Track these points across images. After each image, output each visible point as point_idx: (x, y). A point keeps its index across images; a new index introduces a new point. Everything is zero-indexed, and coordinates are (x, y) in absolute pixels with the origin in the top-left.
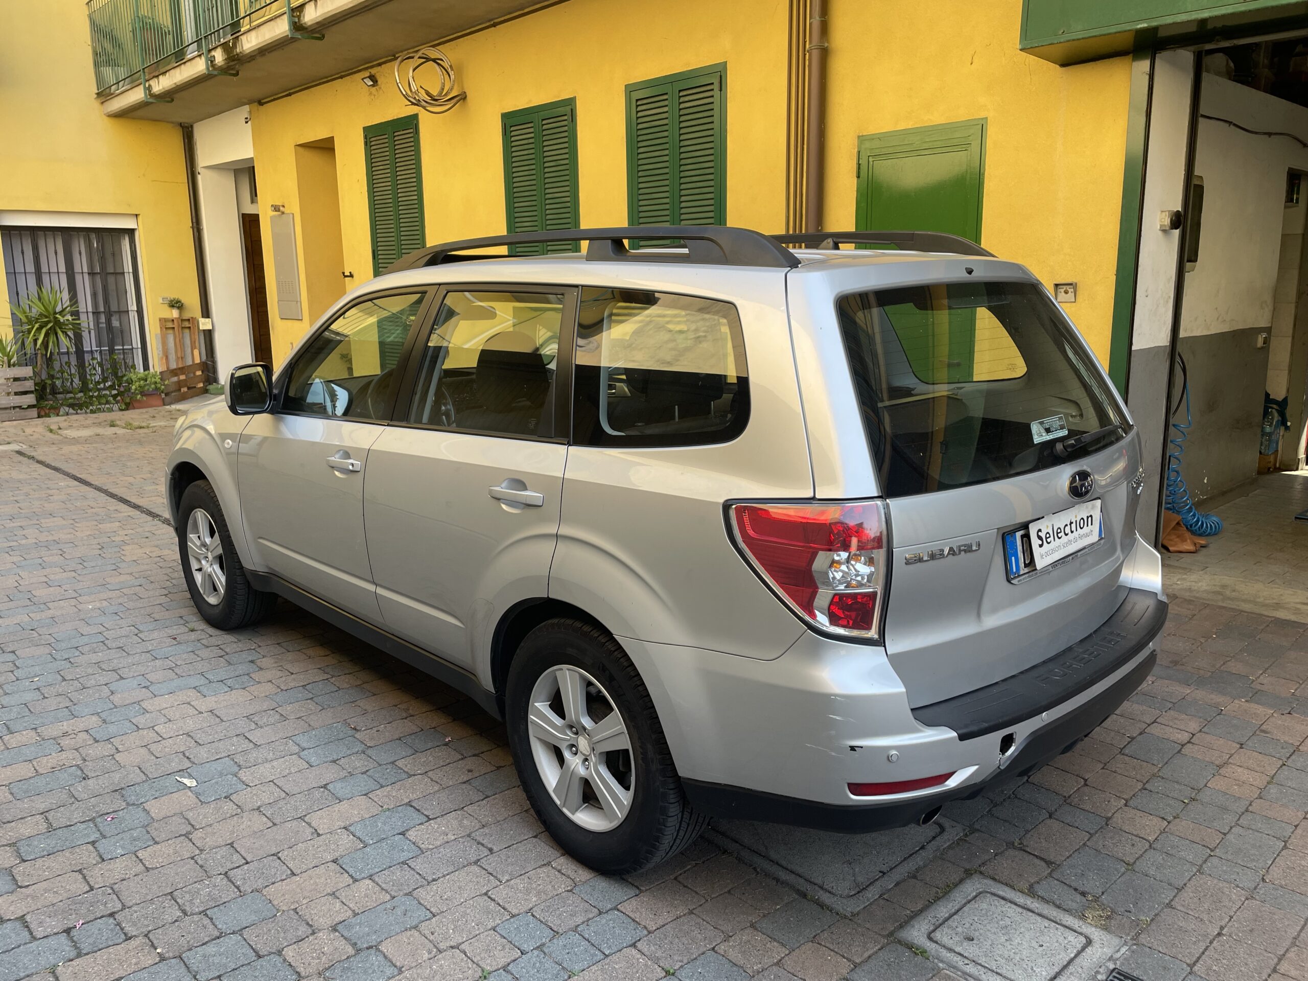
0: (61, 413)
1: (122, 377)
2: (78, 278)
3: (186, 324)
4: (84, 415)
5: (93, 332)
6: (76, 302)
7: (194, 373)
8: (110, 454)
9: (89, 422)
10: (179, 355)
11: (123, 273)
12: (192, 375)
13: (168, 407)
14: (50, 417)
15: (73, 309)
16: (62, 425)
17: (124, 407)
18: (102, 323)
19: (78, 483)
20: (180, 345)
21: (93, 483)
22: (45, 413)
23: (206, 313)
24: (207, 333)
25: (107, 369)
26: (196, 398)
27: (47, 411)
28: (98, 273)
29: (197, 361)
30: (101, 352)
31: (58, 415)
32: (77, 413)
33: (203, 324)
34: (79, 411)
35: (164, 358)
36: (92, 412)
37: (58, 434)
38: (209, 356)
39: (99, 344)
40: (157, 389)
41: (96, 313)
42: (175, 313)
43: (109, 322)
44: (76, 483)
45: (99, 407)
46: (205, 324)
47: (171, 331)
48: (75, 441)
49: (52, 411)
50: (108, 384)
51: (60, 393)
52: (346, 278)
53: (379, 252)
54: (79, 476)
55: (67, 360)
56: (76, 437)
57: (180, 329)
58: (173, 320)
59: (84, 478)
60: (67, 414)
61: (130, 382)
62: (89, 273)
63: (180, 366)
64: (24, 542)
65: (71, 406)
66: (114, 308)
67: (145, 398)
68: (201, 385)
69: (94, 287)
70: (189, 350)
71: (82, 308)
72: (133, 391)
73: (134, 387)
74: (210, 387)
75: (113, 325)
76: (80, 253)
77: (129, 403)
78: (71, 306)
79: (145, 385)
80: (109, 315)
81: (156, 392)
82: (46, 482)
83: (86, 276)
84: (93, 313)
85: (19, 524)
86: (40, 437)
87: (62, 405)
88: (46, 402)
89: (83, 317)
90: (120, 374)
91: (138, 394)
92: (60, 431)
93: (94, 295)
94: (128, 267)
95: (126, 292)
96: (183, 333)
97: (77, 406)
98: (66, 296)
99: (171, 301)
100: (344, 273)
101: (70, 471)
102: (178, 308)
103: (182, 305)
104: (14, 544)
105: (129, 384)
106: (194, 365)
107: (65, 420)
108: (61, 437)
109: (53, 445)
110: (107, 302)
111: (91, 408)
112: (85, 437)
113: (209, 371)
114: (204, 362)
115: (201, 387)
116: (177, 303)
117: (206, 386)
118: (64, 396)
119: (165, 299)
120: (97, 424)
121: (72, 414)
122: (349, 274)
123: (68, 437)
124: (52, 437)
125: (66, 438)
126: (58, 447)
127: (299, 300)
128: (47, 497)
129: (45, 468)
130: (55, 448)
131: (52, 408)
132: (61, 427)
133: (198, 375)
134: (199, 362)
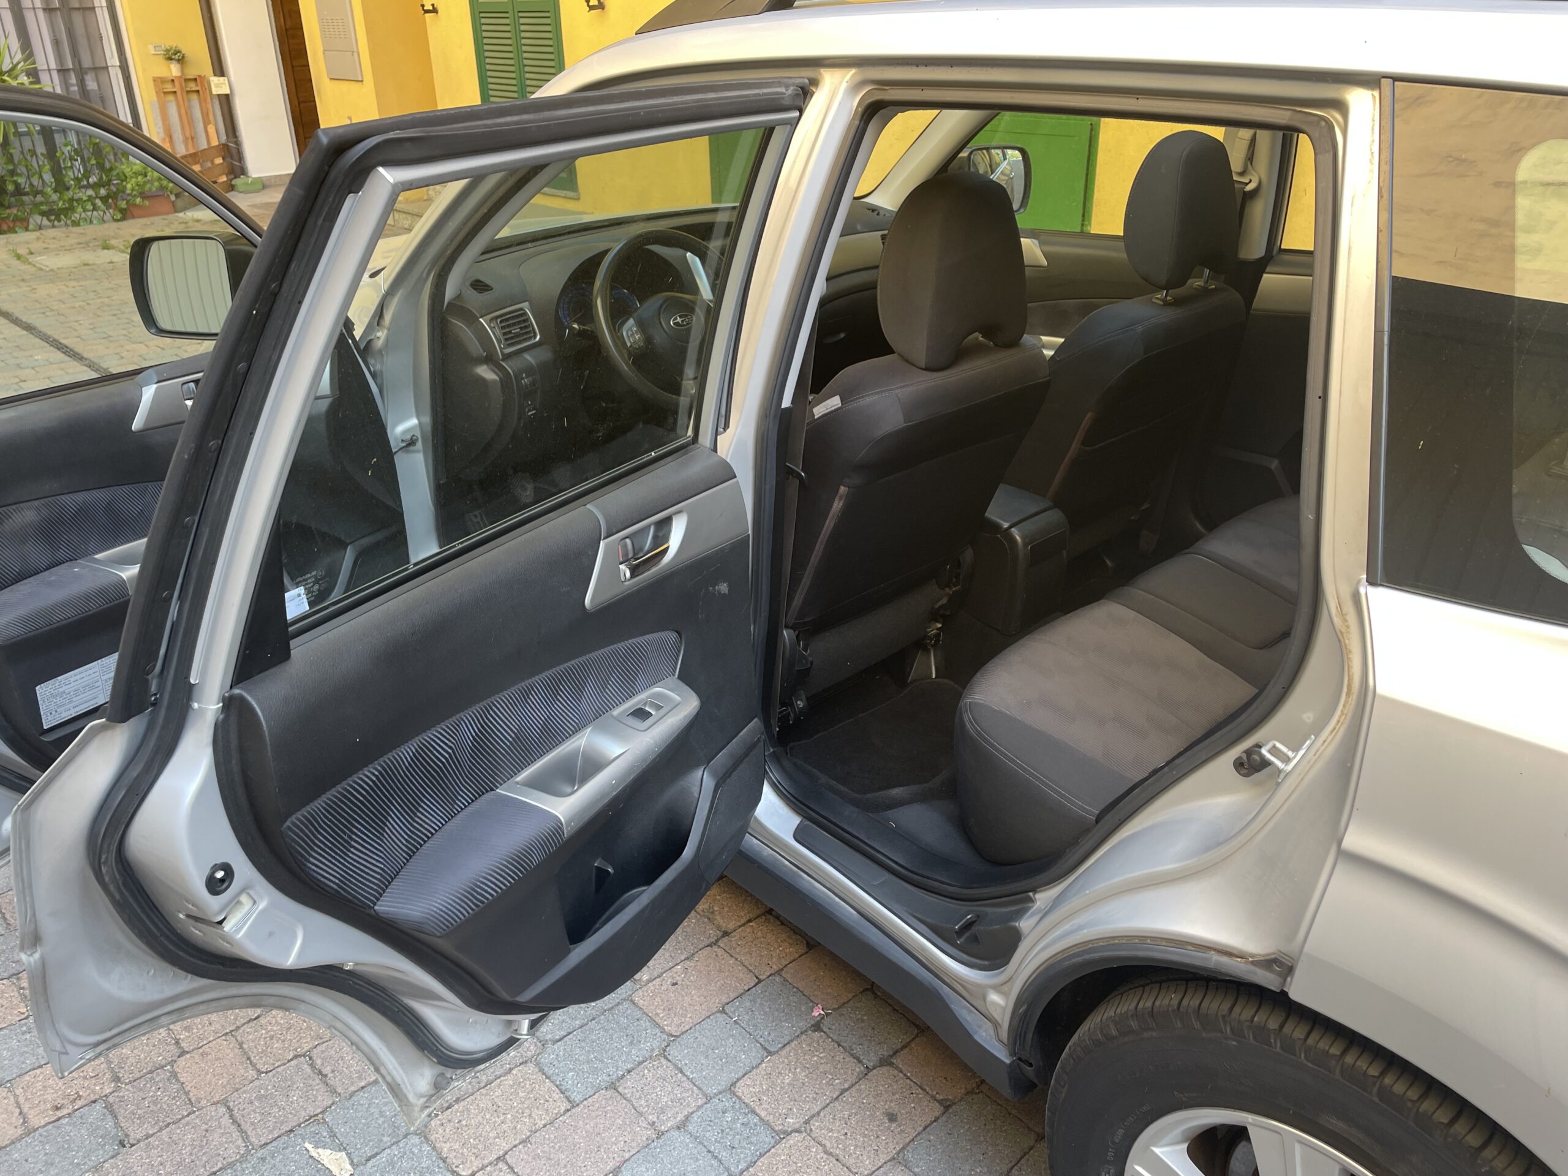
0: (31, 227)
1: (111, 169)
2: (29, 17)
3: (192, 86)
4: (64, 229)
6: (32, 54)
7: (212, 162)
8: (106, 301)
9: (71, 241)
10: (188, 134)
11: (93, 8)
12: (209, 164)
13: (181, 215)
14: (16, 232)
15: (29, 65)
16: (35, 246)
17: (119, 216)
19: (63, 355)
20: (187, 120)
21: (85, 355)
22: (9, 227)
23: (220, 69)
24: (224, 100)
25: (89, 159)
27: (11, 225)
28: (57, 9)
29: (215, 142)
31: (27, 229)
32: (54, 226)
33: (217, 86)
34: (56, 223)
35: (167, 140)
36: (76, 224)
37: (29, 263)
38: (231, 135)
40: (162, 188)
41: (63, 71)
42: (175, 70)
43: (82, 83)
44: (60, 356)
45: (83, 215)
46: (219, 86)
47: (171, 98)
48: (54, 276)
49: (18, 224)
50: (93, 179)
51: (26, 194)
52: (427, 15)
54: (64, 341)
55: (31, 147)
56: (54, 267)
57: (185, 94)
58: (173, 81)
59: (71, 346)
60: (40, 228)
61: (124, 178)
62: (44, 10)
63: (192, 151)
65: (43, 214)
66: (87, 63)
67: (147, 203)
68: (224, 179)
69: (54, 31)
70: (200, 126)
71: (41, 65)
72: (128, 192)
73: (129, 186)
74: (236, 182)
75: (89, 88)
77: (125, 210)
78: (25, 60)
79: (145, 183)
80: (81, 73)
81: (161, 193)
82: (15, 354)
83: (41, 14)
84: (59, 71)
87: (31, 213)
88: (8, 211)
89: (44, 77)
90: (107, 165)
91: (135, 196)
92: (31, 259)
93: (56, 43)
94: (100, 0)
95: (101, 40)
96: (189, 101)
97: (55, 214)
98: (15, 43)
99: (167, 51)
100: (423, 6)
101: (50, 333)
102: (179, 61)
103: (183, 57)
105: (122, 181)
106: (210, 148)
107: (38, 239)
108: (34, 269)
109: (23, 284)
110: (75, 54)
111: (73, 218)
112: (67, 268)
113: (232, 158)
114: (224, 145)
115: (224, 182)
116: (175, 54)
117: (231, 180)
118: (33, 199)
119: (158, 49)
120: (83, 246)
121: (47, 227)
122: (431, 8)
123: (43, 267)
124: (21, 268)
125: (41, 269)
126: (29, 286)
127: (355, 50)
128: (17, 383)
129: (13, 325)
130: (25, 288)
131: (17, 219)
132: (33, 251)
133: (218, 165)
134: (217, 143)
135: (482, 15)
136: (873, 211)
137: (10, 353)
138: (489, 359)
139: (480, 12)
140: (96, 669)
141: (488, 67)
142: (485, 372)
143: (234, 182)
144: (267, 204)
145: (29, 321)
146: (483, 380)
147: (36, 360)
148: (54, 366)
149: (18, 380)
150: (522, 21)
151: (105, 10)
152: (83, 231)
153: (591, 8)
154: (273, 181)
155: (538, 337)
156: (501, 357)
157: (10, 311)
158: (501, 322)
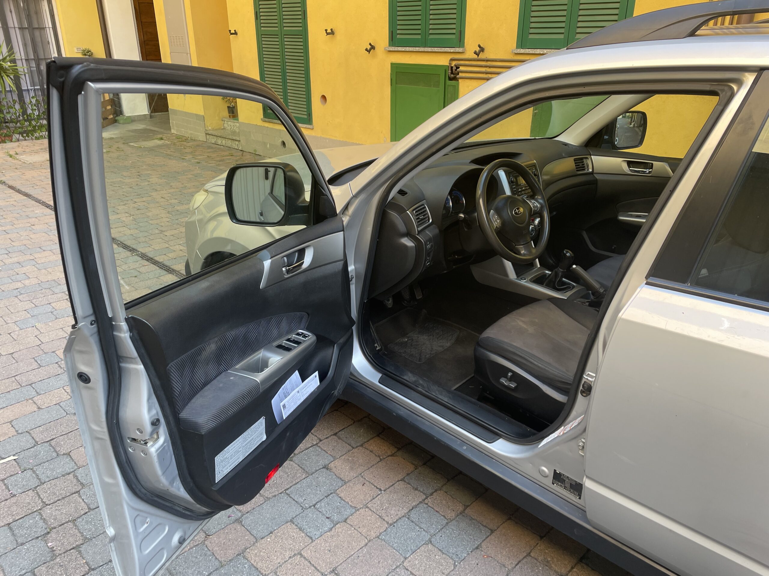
0: (14, 140)
2: (12, 32)
4: (31, 141)
5: (27, 75)
6: (13, 53)
9: (37, 148)
11: (45, 28)
12: (105, 109)
14: (6, 143)
15: (12, 57)
16: (19, 150)
18: (33, 67)
19: (51, 211)
22: (2, 140)
26: (109, 126)
27: (3, 139)
28: (26, 28)
30: (35, 90)
31: (11, 141)
32: (25, 140)
34: (27, 138)
36: (37, 138)
37: (17, 159)
39: (33, 84)
41: (28, 60)
43: (38, 66)
45: (41, 134)
49: (7, 138)
52: (232, 35)
53: (261, 14)
55: (11, 96)
60: (18, 140)
62: (19, 28)
64: (27, 282)
65: (21, 133)
66: (41, 56)
68: (111, 116)
69: (24, 40)
71: (17, 56)
74: (119, 118)
75: (42, 69)
76: (11, 11)
78: (10, 55)
80: (38, 61)
82: (24, 210)
83: (18, 31)
84: (26, 60)
85: (16, 260)
86: (4, 162)
87: (13, 133)
88: (2, 132)
89: (19, 63)
92: (17, 156)
93: (25, 45)
94: (48, 23)
95: (49, 43)
97: (26, 134)
98: (5, 47)
99: (84, 51)
100: (230, 31)
101: (40, 198)
102: (89, 56)
103: (92, 54)
104: (19, 285)
106: (105, 101)
107: (19, 146)
108: (21, 162)
109: (16, 171)
110: (35, 51)
111: (35, 135)
112: (39, 162)
113: (116, 106)
114: (112, 99)
115: (112, 118)
116: (88, 53)
117: (115, 117)
118: (15, 125)
119: (78, 49)
120: (43, 150)
121: (22, 140)
122: (234, 32)
123: (25, 162)
124: (13, 162)
125: (24, 163)
126: (21, 172)
127: (189, 52)
128: (30, 226)
129: (18, 194)
130: (19, 173)
131: (6, 136)
132: (18, 153)
133: (108, 110)
134: (108, 99)
135: (263, 36)
136: (565, 145)
137: (21, 209)
138: (409, 234)
139: (262, 35)
140: (240, 441)
141: (265, 63)
142: (407, 242)
143: (116, 118)
144: (136, 130)
145: (27, 191)
146: (405, 246)
147: (37, 213)
148: (47, 217)
149: (30, 225)
150: (286, 39)
151: (51, 29)
152: (42, 143)
153: (328, 34)
154: (136, 118)
155: (431, 221)
156: (417, 233)
157: (14, 186)
158: (416, 212)
